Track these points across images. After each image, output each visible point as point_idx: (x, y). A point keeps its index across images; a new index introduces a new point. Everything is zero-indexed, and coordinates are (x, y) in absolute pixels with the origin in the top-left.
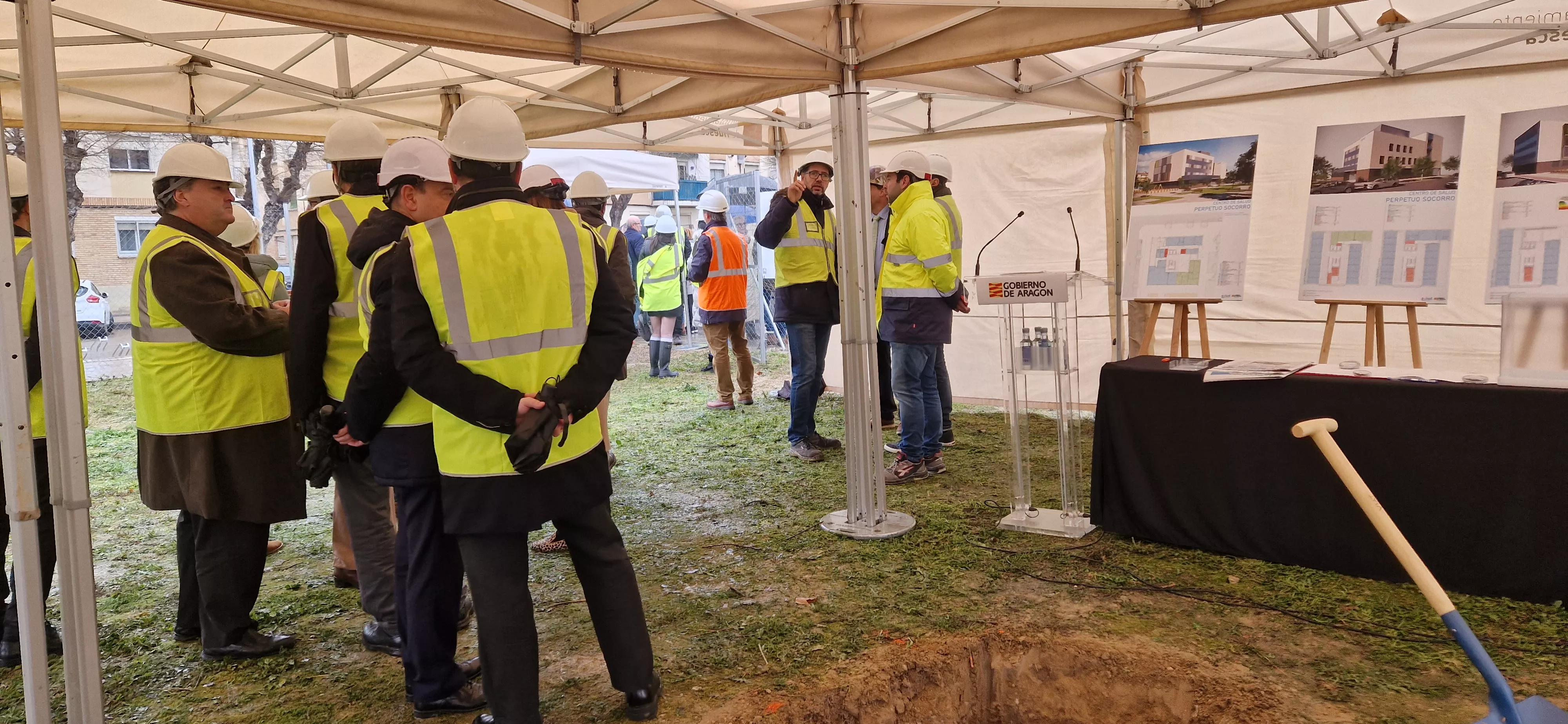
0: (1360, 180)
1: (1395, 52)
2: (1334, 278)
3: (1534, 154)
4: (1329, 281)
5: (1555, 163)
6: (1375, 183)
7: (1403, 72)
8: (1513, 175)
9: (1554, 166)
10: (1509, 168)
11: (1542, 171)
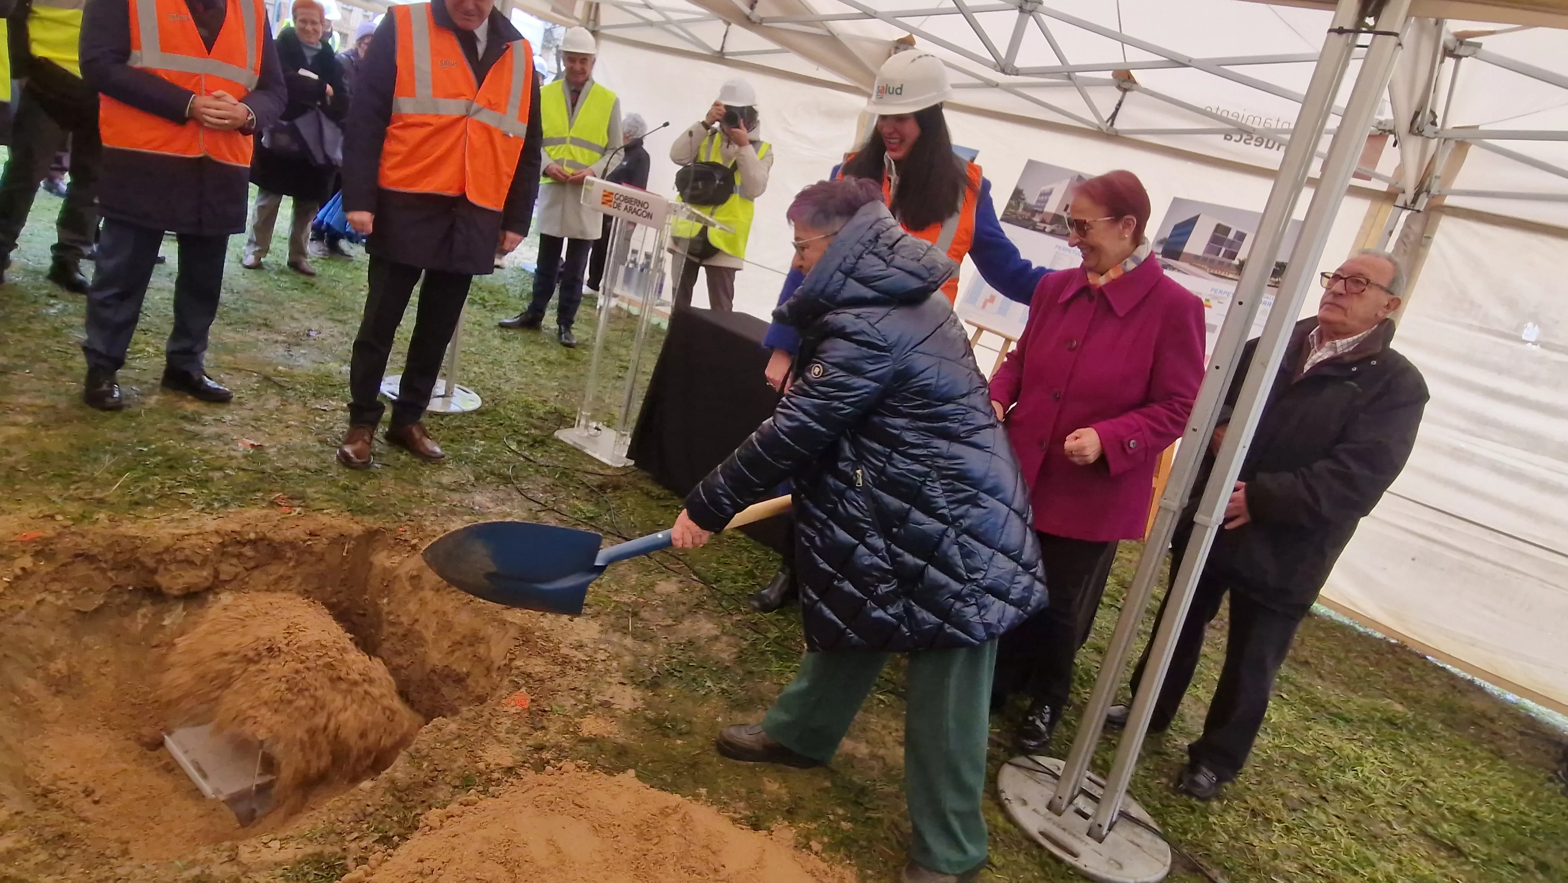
0: (1043, 221)
1: (1117, 110)
2: (989, 305)
3: (1184, 244)
4: (984, 306)
5: (1197, 257)
6: (1053, 227)
7: (1117, 131)
8: (1160, 257)
9: (1194, 260)
10: (1160, 250)
11: (1183, 261)
